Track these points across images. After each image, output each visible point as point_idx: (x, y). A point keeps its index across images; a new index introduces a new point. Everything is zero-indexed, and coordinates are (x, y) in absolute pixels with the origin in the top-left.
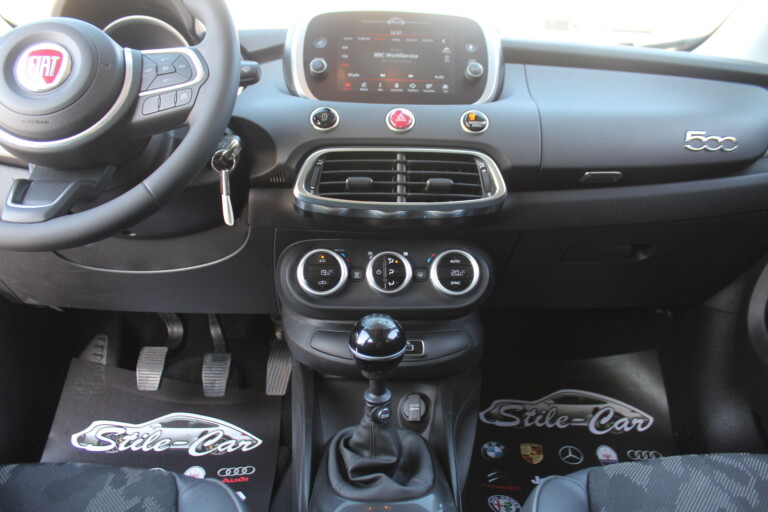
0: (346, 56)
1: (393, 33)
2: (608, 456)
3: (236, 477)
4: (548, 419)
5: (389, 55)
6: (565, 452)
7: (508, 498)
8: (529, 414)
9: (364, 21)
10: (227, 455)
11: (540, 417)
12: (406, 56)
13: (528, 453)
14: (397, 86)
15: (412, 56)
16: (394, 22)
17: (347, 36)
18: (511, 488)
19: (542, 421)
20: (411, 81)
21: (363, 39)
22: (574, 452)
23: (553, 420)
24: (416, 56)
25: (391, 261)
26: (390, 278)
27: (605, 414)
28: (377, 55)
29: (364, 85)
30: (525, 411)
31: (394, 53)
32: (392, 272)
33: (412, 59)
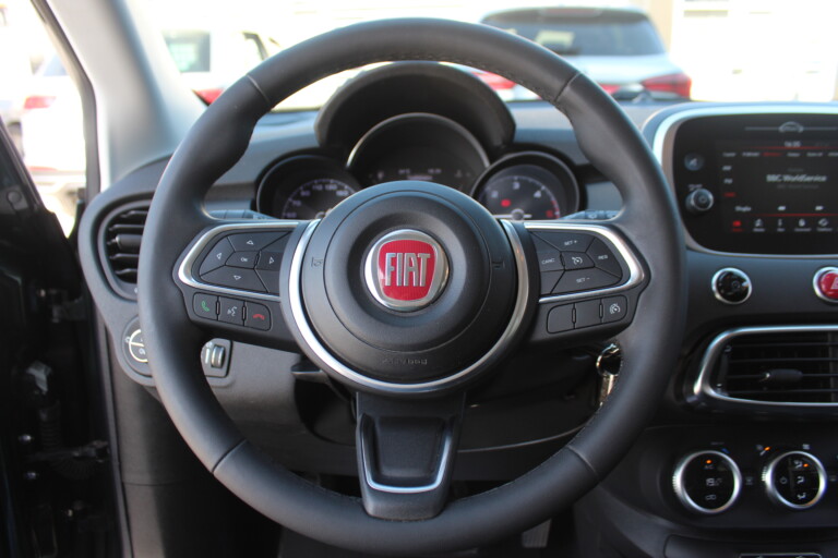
0: (729, 181)
1: (788, 144)
5: (787, 178)
9: (748, 129)
12: (809, 179)
14: (802, 223)
15: (817, 179)
16: (789, 129)
17: (728, 151)
20: (821, 215)
21: (749, 154)
24: (824, 179)
25: (799, 465)
26: (800, 489)
28: (772, 178)
29: (758, 223)
31: (794, 174)
32: (801, 480)
33: (817, 183)
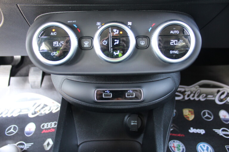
2: (225, 116)
3: (50, 129)
4: (196, 95)
6: (204, 114)
7: (178, 141)
8: (187, 93)
10: (46, 116)
11: (192, 95)
13: (187, 114)
18: (179, 135)
19: (193, 96)
22: (209, 114)
23: (198, 96)
25: (116, 32)
26: (116, 48)
27: (223, 93)
30: (185, 91)
32: (117, 42)
